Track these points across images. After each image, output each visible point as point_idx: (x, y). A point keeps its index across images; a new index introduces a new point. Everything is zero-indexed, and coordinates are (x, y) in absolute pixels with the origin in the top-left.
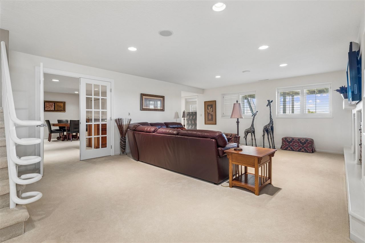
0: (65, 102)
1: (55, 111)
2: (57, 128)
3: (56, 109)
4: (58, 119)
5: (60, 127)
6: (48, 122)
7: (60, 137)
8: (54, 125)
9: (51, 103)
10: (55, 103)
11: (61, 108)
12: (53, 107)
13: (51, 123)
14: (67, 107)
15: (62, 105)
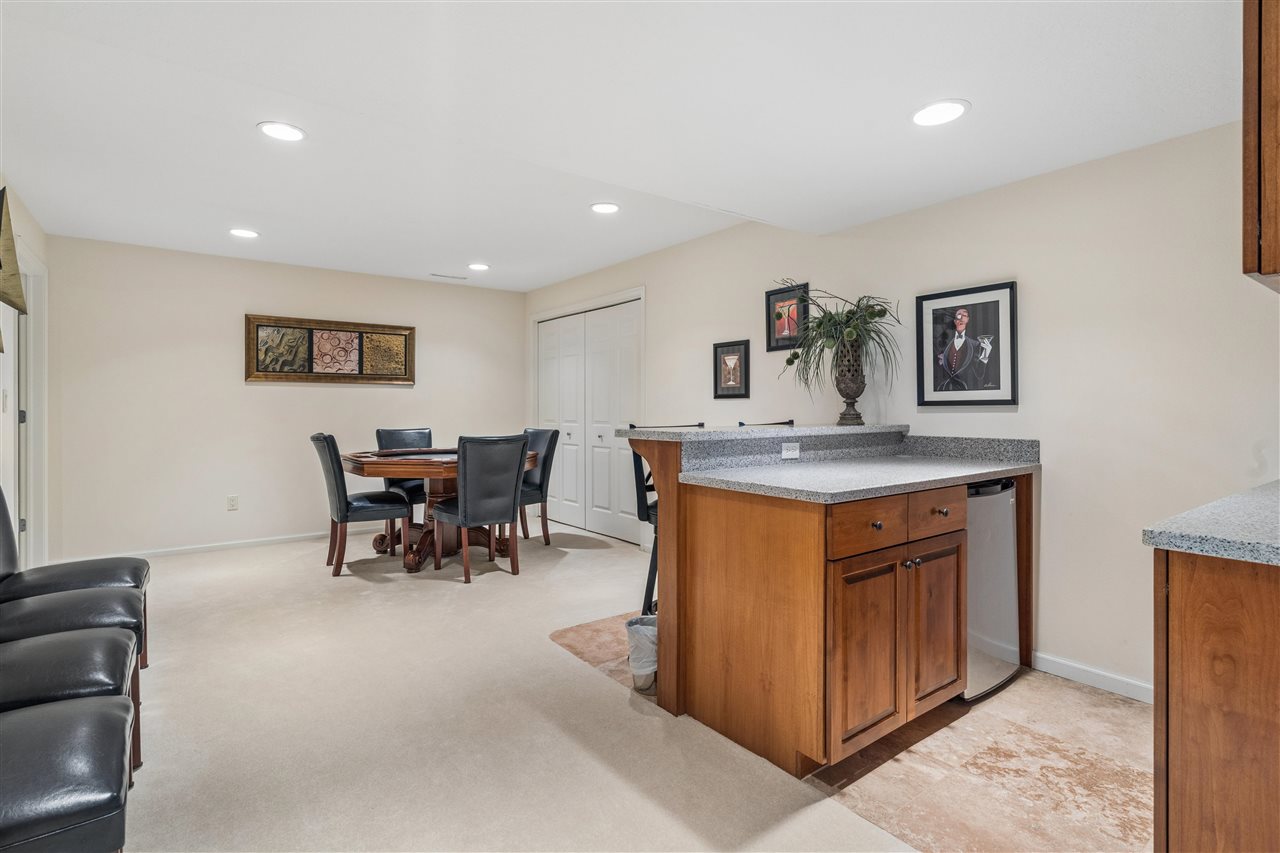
0: (412, 329)
1: (360, 377)
2: (377, 485)
3: (367, 370)
4: (381, 428)
5: (391, 482)
6: (327, 445)
7: (396, 538)
8: (360, 468)
9: (341, 335)
10: (361, 331)
11: (393, 365)
12: (355, 356)
13: (345, 450)
14: (425, 358)
15: (398, 343)
